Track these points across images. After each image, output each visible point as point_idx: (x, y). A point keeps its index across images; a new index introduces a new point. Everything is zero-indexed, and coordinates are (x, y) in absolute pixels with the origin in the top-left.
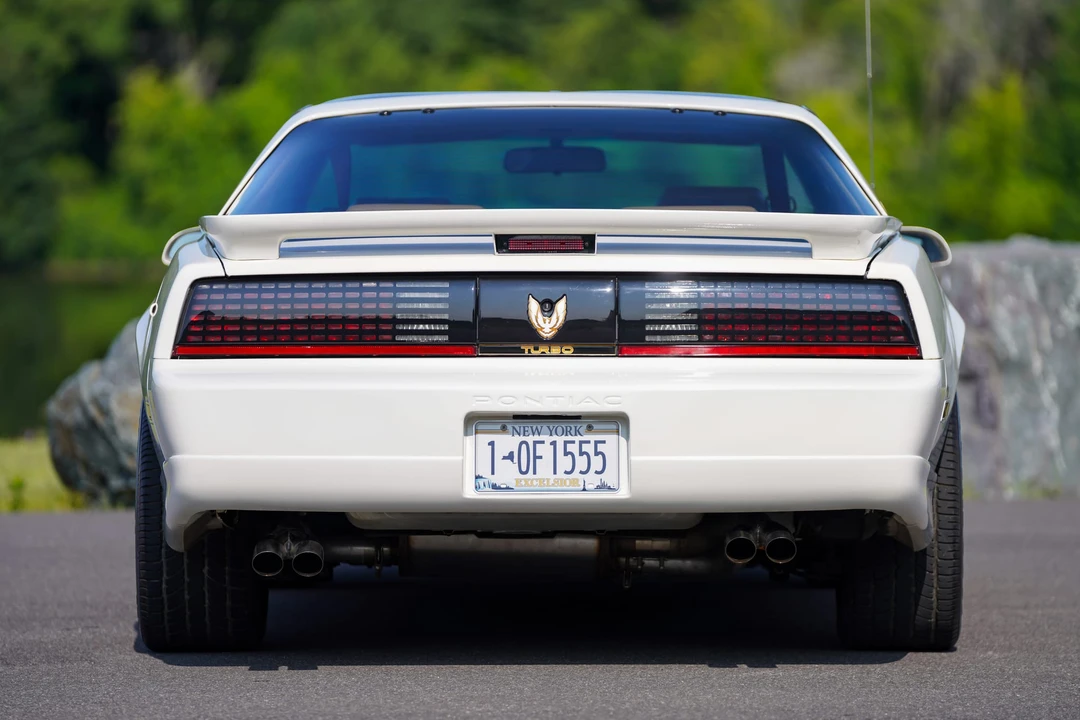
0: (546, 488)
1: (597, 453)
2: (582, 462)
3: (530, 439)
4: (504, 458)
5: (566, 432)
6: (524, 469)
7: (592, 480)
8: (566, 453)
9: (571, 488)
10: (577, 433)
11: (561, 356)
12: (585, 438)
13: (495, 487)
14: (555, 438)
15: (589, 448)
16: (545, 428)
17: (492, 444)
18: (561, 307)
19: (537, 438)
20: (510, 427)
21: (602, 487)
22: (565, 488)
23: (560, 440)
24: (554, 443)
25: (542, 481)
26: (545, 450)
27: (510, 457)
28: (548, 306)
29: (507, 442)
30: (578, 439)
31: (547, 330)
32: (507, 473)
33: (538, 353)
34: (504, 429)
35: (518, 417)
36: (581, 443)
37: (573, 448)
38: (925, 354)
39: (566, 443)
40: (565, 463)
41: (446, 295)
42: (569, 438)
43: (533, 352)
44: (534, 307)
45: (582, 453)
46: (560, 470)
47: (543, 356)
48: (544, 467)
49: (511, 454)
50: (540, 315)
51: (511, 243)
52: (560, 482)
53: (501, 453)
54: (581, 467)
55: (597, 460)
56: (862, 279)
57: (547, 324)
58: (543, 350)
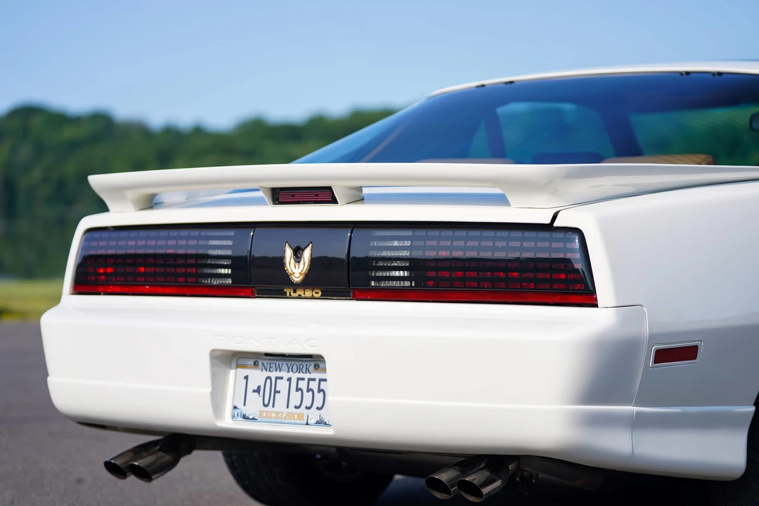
0: (280, 420)
1: (320, 391)
2: (308, 396)
3: (273, 375)
4: (254, 391)
5: (299, 370)
6: (266, 403)
7: (314, 415)
8: (298, 389)
9: (297, 421)
10: (308, 371)
11: (313, 298)
12: (313, 375)
13: (245, 417)
14: (291, 375)
15: (314, 385)
16: (285, 367)
17: (246, 378)
18: (307, 254)
19: (278, 374)
20: (260, 365)
21: (321, 422)
22: (293, 421)
23: (295, 376)
24: (289, 380)
25: (277, 413)
26: (282, 386)
27: (257, 391)
28: (298, 252)
29: (258, 376)
30: (307, 376)
31: (297, 275)
32: (254, 405)
33: (296, 295)
34: (256, 365)
35: (267, 355)
36: (310, 380)
37: (303, 385)
38: (600, 302)
39: (299, 379)
40: (296, 396)
41: (229, 243)
42: (301, 375)
43: (293, 294)
44: (289, 253)
45: (309, 390)
46: (292, 405)
47: (300, 297)
48: (281, 399)
49: (259, 387)
50: (293, 261)
51: (281, 195)
52: (290, 415)
53: (252, 385)
54: (307, 402)
55: (319, 397)
56: (549, 227)
57: (297, 270)
58: (300, 292)
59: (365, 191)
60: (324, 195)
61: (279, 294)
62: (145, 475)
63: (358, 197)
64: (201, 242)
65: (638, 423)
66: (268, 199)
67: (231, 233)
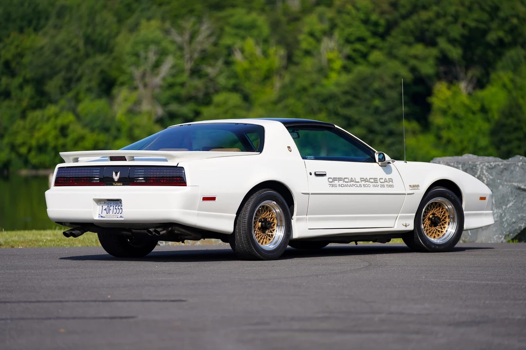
0: (111, 217)
2: (118, 210)
3: (109, 205)
5: (116, 204)
6: (107, 213)
8: (115, 209)
9: (115, 217)
11: (120, 185)
12: (119, 205)
13: (102, 217)
15: (119, 207)
16: (112, 203)
17: (102, 207)
18: (119, 174)
19: (111, 205)
21: (121, 217)
23: (115, 206)
24: (113, 206)
25: (110, 215)
26: (112, 208)
27: (105, 210)
28: (116, 174)
29: (105, 206)
32: (104, 213)
34: (105, 203)
35: (108, 200)
37: (117, 208)
38: (187, 185)
40: (115, 211)
41: (99, 171)
43: (115, 185)
44: (114, 173)
46: (114, 213)
48: (111, 211)
50: (115, 176)
51: (112, 159)
52: (113, 216)
53: (104, 209)
54: (118, 212)
55: (121, 210)
56: (176, 167)
57: (116, 178)
58: (117, 184)
59: (135, 158)
60: (123, 158)
61: (112, 185)
62: (75, 236)
63: (132, 159)
64: (91, 171)
65: (198, 215)
66: (109, 159)
67: (99, 168)
